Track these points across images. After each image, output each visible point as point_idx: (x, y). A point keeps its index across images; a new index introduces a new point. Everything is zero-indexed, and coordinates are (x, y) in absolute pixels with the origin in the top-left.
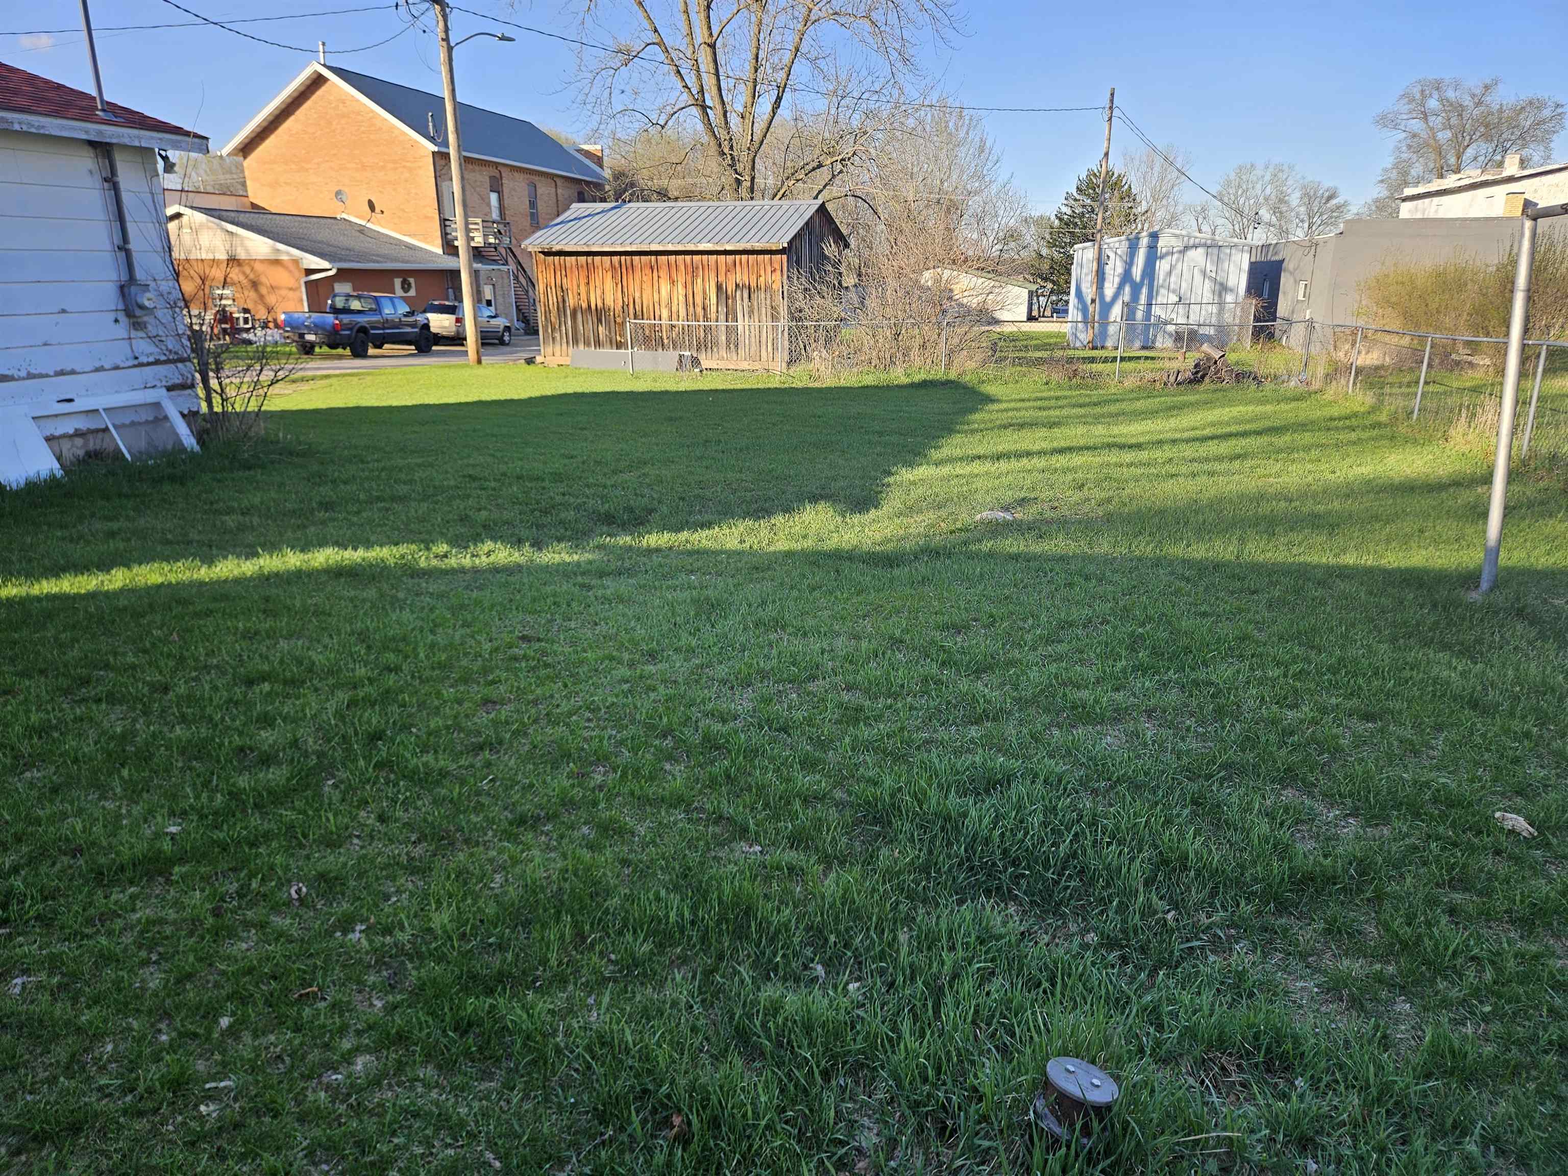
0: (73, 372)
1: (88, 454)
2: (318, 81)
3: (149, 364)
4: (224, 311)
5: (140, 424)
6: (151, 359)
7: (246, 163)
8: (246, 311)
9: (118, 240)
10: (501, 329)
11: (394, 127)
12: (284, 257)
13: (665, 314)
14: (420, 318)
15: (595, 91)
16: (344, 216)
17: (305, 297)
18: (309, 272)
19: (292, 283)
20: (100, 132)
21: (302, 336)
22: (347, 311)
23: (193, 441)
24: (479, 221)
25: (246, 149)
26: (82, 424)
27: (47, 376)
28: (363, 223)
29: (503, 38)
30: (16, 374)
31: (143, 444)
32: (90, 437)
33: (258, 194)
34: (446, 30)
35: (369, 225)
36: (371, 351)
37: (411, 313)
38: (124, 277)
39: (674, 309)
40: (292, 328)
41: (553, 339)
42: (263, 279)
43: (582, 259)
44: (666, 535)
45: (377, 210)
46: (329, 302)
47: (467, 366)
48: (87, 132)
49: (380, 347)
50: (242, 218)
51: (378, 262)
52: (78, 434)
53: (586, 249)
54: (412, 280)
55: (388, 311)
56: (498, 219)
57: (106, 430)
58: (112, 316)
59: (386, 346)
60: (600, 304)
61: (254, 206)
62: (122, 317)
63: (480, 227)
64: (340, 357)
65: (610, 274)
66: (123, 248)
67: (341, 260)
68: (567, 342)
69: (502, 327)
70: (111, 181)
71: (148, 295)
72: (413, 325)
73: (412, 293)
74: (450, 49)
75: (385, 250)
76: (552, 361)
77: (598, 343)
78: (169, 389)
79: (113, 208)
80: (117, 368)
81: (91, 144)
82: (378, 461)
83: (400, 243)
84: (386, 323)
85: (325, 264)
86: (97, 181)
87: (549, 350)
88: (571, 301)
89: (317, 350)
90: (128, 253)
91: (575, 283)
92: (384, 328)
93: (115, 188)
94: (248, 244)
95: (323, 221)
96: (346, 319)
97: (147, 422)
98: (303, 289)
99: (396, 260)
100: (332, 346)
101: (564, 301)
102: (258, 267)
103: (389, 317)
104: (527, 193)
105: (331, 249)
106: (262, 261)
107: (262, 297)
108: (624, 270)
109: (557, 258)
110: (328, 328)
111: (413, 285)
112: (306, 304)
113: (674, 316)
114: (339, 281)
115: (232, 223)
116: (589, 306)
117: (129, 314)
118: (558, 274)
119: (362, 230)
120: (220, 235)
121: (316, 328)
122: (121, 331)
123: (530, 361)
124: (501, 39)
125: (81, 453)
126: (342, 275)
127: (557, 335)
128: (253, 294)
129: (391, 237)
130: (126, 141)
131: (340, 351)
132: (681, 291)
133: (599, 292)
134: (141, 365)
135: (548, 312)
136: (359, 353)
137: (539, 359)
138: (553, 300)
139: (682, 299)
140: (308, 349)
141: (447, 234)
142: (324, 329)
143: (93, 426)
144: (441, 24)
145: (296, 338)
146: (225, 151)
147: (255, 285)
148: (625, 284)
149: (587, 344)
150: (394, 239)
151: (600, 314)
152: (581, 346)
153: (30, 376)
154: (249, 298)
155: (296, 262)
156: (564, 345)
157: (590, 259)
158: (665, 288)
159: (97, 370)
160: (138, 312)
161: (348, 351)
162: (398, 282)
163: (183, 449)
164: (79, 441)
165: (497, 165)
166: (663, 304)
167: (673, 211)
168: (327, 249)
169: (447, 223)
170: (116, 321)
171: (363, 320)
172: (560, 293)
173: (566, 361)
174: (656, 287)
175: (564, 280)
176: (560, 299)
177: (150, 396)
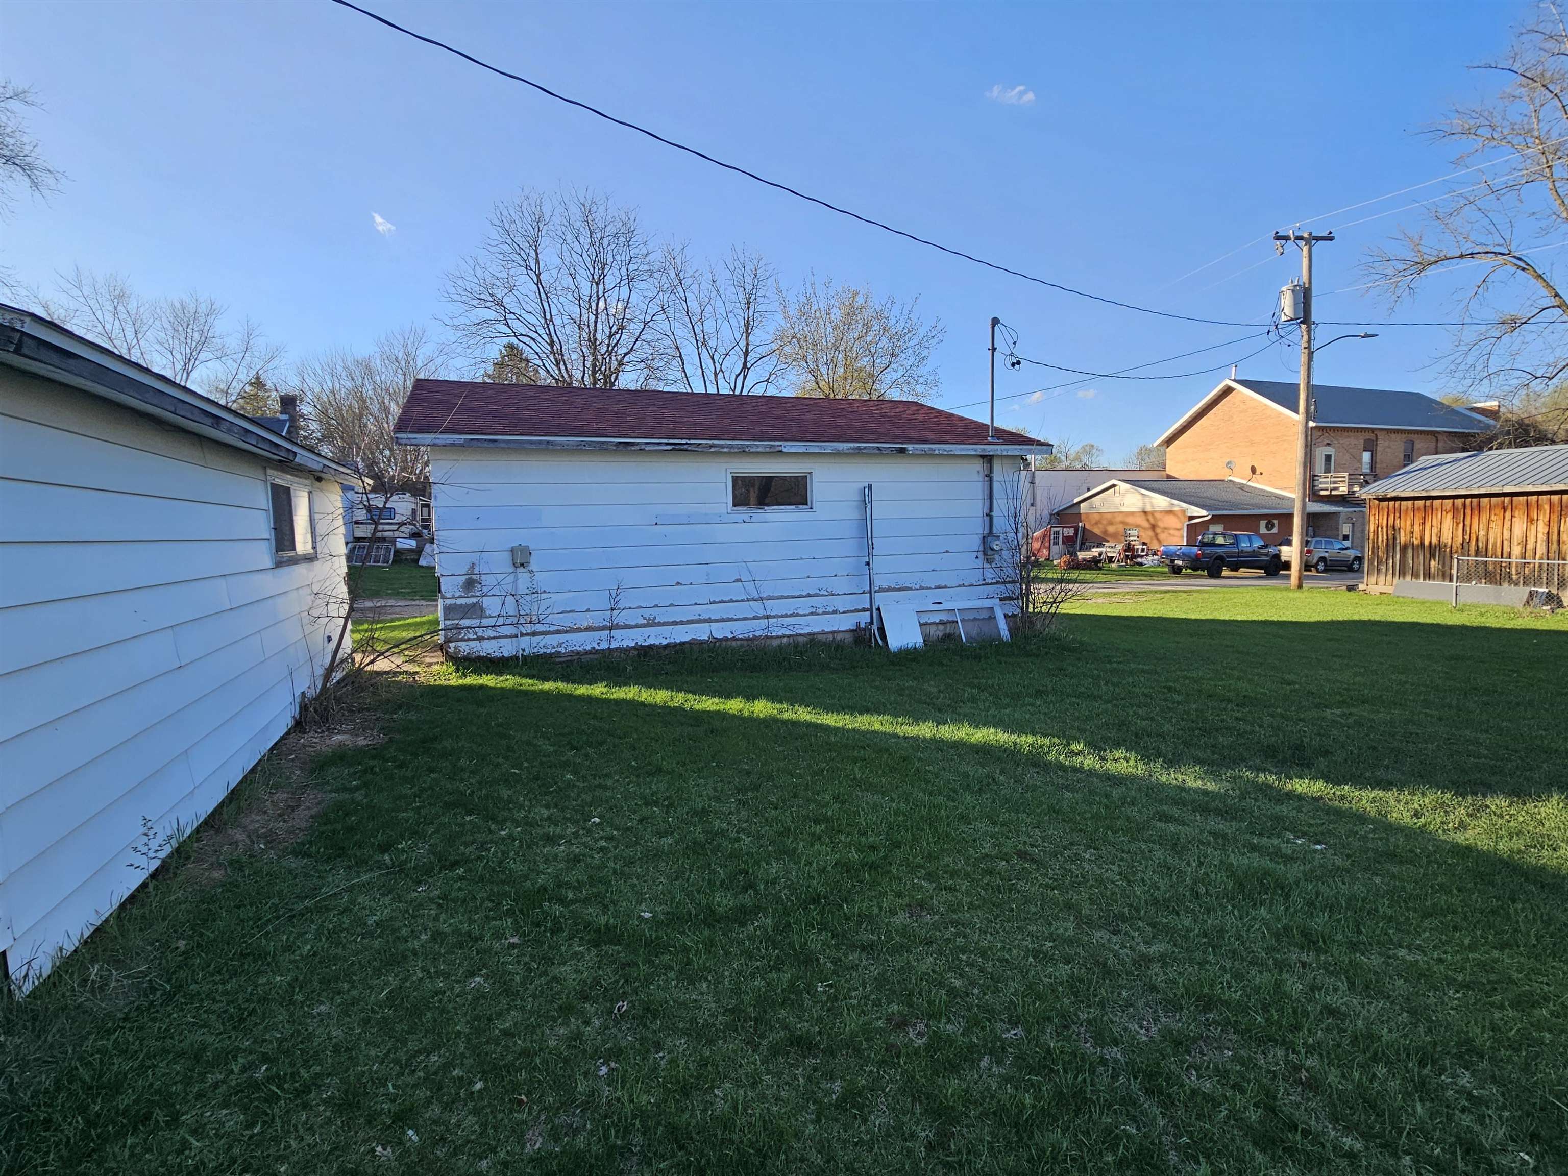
0: (946, 587)
1: (945, 635)
2: (1228, 391)
3: (992, 584)
4: (1129, 544)
5: (979, 619)
6: (994, 581)
7: (1168, 450)
8: (1144, 544)
9: (986, 510)
10: (1351, 559)
11: (1280, 414)
12: (1176, 509)
13: (1517, 550)
14: (1272, 550)
15: (1470, 360)
16: (1230, 478)
17: (1185, 535)
18: (1192, 518)
19: (1179, 526)
20: (984, 450)
21: (1173, 561)
22: (1212, 544)
23: (1007, 633)
24: (1346, 474)
25: (1170, 441)
26: (944, 617)
27: (931, 588)
28: (1244, 482)
29: (1366, 336)
30: (913, 586)
31: (974, 633)
32: (948, 625)
33: (1172, 469)
34: (1309, 341)
35: (1250, 484)
36: (1225, 573)
37: (1265, 546)
38: (987, 532)
39: (1530, 546)
40: (1167, 556)
41: (1378, 571)
42: (1161, 524)
43: (1421, 503)
44: (1320, 784)
45: (1258, 472)
46: (1200, 538)
47: (1288, 589)
48: (976, 450)
49: (1236, 570)
50: (1154, 485)
51: (1247, 509)
52: (942, 623)
53: (1424, 494)
54: (1276, 522)
55: (1244, 544)
56: (1368, 471)
57: (957, 622)
58: (975, 554)
59: (1242, 569)
60: (1434, 541)
61: (1168, 476)
62: (981, 555)
63: (1347, 479)
64: (1201, 577)
65: (1450, 516)
66: (990, 516)
67: (1216, 509)
68: (1393, 574)
69: (1352, 557)
70: (989, 477)
71: (997, 542)
72: (1266, 555)
73: (1275, 531)
74: (1311, 355)
75: (1256, 501)
76: (1374, 589)
77: (1428, 575)
78: (1001, 600)
79: (987, 492)
80: (972, 585)
81: (982, 457)
82: (1119, 663)
83: (1270, 495)
84: (1241, 553)
85: (1204, 513)
86: (980, 478)
87: (1373, 579)
88: (1403, 538)
89: (1184, 570)
90: (991, 518)
91: (1409, 523)
92: (1239, 557)
93: (991, 480)
94: (1154, 501)
95: (1212, 483)
96: (1208, 550)
97: (984, 619)
98: (1185, 529)
99: (1263, 507)
100: (1195, 569)
101: (1394, 538)
102: (1158, 515)
103: (1245, 549)
104: (1402, 449)
105: (1212, 502)
106: (1161, 512)
107: (1156, 535)
108: (1468, 511)
109: (1392, 503)
110: (1193, 556)
111: (1276, 525)
112: (1185, 539)
113: (1529, 553)
114: (1214, 523)
115: (1146, 489)
116: (1422, 544)
117: (985, 553)
118: (1392, 516)
119: (1242, 487)
120: (1139, 497)
121: (1183, 556)
122: (979, 563)
123: (1351, 588)
124: (1363, 337)
125: (941, 634)
126: (1215, 519)
127: (1383, 568)
128: (1150, 533)
129: (1265, 491)
130: (999, 453)
131: (1199, 572)
132: (1542, 528)
133: (1435, 531)
134: (987, 584)
135: (1376, 548)
136: (1215, 574)
137: (1361, 587)
138: (1382, 537)
139: (1542, 537)
140: (1177, 571)
141: (1314, 486)
142: (1190, 557)
143: (951, 619)
144: (1306, 337)
145: (1168, 562)
146: (1155, 444)
147: (1153, 527)
148: (1468, 522)
149: (1415, 575)
150: (1267, 492)
151: (1434, 550)
152: (1408, 578)
153: (922, 588)
154: (1147, 536)
155: (1184, 511)
156: (1389, 577)
157: (1428, 503)
158: (1519, 526)
159: (960, 586)
160: (990, 552)
161: (1206, 573)
162: (1263, 523)
163: (1000, 638)
164: (941, 627)
165: (1373, 430)
166: (1515, 541)
167: (1546, 454)
168: (1208, 502)
169: (1316, 478)
170: (977, 557)
171: (1220, 551)
172: (1390, 532)
173: (1388, 589)
174: (1507, 523)
175: (1397, 522)
176: (1390, 536)
177: (987, 603)
